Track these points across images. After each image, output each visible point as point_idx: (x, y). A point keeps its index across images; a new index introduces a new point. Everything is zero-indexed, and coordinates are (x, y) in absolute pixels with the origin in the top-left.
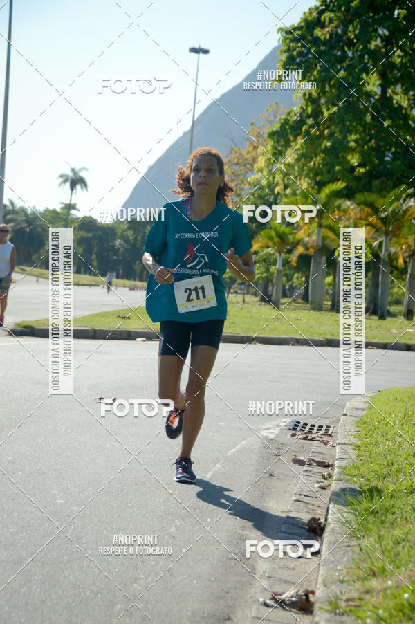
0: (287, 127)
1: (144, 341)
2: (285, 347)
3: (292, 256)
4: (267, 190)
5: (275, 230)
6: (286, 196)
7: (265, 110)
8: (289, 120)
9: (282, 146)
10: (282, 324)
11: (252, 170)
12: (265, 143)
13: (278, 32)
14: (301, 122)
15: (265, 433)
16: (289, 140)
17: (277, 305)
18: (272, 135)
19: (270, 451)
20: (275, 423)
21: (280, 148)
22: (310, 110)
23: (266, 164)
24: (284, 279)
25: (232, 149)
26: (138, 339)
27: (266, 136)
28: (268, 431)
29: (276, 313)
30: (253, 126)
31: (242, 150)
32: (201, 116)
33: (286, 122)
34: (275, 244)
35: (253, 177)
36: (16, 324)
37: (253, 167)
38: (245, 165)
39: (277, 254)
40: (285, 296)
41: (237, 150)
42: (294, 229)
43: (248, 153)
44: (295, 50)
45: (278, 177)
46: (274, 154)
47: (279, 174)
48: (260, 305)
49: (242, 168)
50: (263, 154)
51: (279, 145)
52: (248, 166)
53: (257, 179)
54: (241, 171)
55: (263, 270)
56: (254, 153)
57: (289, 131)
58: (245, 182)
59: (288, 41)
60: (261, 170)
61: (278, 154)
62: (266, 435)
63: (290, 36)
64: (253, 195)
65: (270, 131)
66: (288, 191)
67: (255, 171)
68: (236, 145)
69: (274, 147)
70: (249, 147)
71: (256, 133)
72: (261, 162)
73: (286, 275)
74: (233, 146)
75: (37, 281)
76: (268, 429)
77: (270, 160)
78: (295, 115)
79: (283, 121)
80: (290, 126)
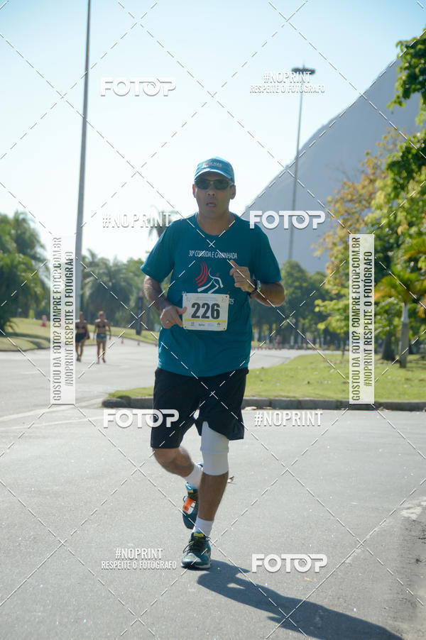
0: (410, 156)
1: (254, 410)
2: (418, 413)
3: (419, 306)
4: (387, 229)
5: (399, 277)
6: (411, 236)
7: (383, 136)
8: (411, 149)
9: (404, 178)
10: (412, 386)
11: (369, 207)
12: (383, 176)
13: (397, 46)
15: (405, 513)
16: (412, 171)
17: (402, 364)
18: (392, 165)
19: (413, 533)
20: (416, 502)
21: (401, 181)
23: (386, 200)
24: (411, 332)
25: (345, 183)
26: (247, 408)
27: (384, 167)
28: (409, 511)
29: (402, 372)
30: (369, 157)
31: (356, 184)
32: (306, 146)
33: (408, 150)
34: (399, 293)
35: (370, 215)
36: (110, 394)
37: (370, 203)
38: (360, 202)
39: (403, 304)
40: (411, 352)
41: (351, 184)
42: (421, 275)
43: (364, 187)
44: (417, 66)
45: (401, 216)
46: (395, 188)
47: (401, 212)
48: (382, 363)
49: (357, 205)
50: (382, 189)
51: (400, 177)
52: (364, 203)
53: (375, 217)
54: (355, 208)
55: (385, 323)
56: (370, 188)
57: (412, 160)
58: (361, 221)
59: (408, 57)
60: (380, 207)
61: (399, 188)
62: (406, 515)
63: (412, 51)
65: (389, 161)
66: (414, 230)
67: (373, 209)
68: (349, 179)
69: (395, 180)
70: (365, 180)
71: (371, 165)
72: (380, 198)
73: (412, 328)
74: (345, 180)
75: (122, 342)
76: (408, 508)
77: (389, 195)
78: (419, 142)
79: (404, 149)
80: (413, 155)
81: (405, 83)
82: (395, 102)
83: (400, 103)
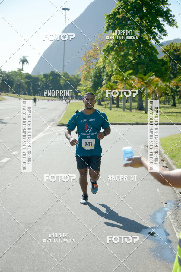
0: (109, 48)
13: (105, 16)
14: (114, 46)
16: (110, 52)
22: (116, 42)
25: (86, 52)
33: (108, 46)
41: (88, 52)
44: (111, 22)
63: (109, 17)
64: (95, 69)
78: (111, 44)
79: (107, 46)
80: (110, 48)
81: (107, 26)
82: (105, 32)
83: (106, 33)
